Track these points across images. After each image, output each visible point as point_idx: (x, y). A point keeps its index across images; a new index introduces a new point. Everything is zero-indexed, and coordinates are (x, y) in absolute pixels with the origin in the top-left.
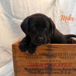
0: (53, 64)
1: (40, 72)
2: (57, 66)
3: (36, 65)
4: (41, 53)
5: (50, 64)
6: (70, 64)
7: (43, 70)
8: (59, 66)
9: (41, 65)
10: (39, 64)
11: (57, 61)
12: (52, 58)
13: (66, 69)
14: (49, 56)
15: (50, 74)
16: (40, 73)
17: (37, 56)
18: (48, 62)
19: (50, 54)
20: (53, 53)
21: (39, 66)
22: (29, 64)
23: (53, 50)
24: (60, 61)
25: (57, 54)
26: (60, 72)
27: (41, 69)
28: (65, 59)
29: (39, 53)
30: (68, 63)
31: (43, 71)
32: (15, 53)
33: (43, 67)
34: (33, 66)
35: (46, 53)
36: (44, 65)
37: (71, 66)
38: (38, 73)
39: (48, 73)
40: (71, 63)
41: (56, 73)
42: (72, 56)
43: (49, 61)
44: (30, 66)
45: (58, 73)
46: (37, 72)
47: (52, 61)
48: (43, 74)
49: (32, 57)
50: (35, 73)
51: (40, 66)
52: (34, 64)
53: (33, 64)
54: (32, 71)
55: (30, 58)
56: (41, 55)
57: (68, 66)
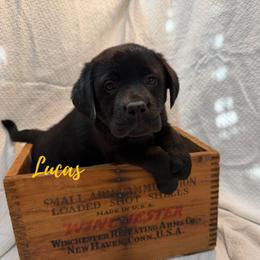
0: (134, 217)
1: (97, 244)
2: (145, 221)
3: (85, 226)
4: (96, 193)
5: (125, 217)
6: (177, 207)
7: (106, 236)
8: (150, 218)
9: (100, 224)
10: (93, 224)
11: (142, 207)
12: (129, 200)
13: (169, 224)
14: (120, 196)
15: (125, 244)
16: (100, 245)
17: (85, 201)
18: (119, 214)
19: (122, 191)
20: (132, 187)
21: (95, 227)
22: (65, 229)
23: (129, 179)
24: (150, 205)
25: (142, 188)
26: (154, 234)
27: (99, 237)
29: (90, 193)
30: (172, 208)
31: (107, 240)
32: (18, 204)
33: (106, 229)
34: (77, 231)
35: (110, 190)
36: (107, 224)
37: (181, 215)
38: (93, 248)
39: (120, 242)
40: (181, 207)
41: (143, 238)
43: (120, 210)
44: (69, 233)
45: (150, 237)
46: (90, 247)
47: (131, 209)
48: (106, 249)
50: (85, 249)
51: (97, 229)
52: (79, 226)
53: (76, 225)
54: (76, 246)
55: (64, 211)
56: (96, 198)
57: (175, 215)
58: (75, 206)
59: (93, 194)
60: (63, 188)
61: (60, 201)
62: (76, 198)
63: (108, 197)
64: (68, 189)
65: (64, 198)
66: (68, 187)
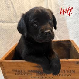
14: (40, 73)
17: (26, 72)
19: (41, 71)
24: (53, 78)
28: (60, 76)
32: (4, 69)
42: (67, 73)
43: (40, 77)
49: (22, 74)
55: (19, 74)
56: (30, 72)
58: (23, 73)
59: (29, 70)
60: (18, 67)
61: (17, 71)
62: (23, 71)
63: (35, 72)
64: (20, 67)
65: (19, 70)
66: (20, 66)
